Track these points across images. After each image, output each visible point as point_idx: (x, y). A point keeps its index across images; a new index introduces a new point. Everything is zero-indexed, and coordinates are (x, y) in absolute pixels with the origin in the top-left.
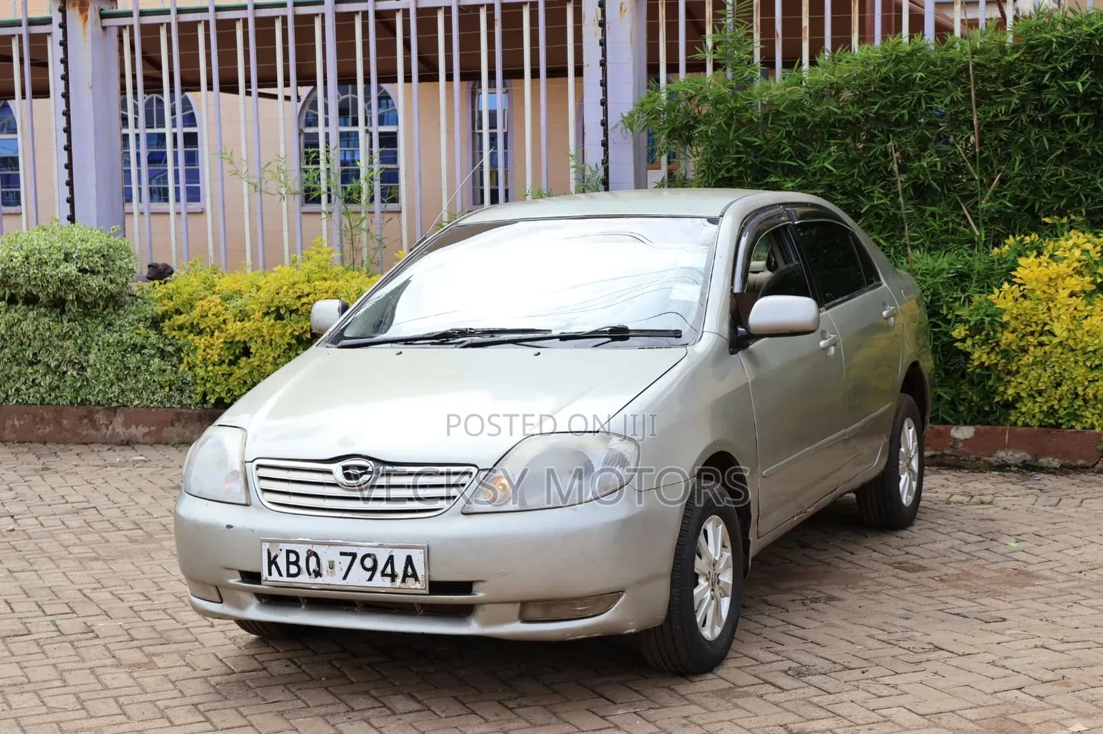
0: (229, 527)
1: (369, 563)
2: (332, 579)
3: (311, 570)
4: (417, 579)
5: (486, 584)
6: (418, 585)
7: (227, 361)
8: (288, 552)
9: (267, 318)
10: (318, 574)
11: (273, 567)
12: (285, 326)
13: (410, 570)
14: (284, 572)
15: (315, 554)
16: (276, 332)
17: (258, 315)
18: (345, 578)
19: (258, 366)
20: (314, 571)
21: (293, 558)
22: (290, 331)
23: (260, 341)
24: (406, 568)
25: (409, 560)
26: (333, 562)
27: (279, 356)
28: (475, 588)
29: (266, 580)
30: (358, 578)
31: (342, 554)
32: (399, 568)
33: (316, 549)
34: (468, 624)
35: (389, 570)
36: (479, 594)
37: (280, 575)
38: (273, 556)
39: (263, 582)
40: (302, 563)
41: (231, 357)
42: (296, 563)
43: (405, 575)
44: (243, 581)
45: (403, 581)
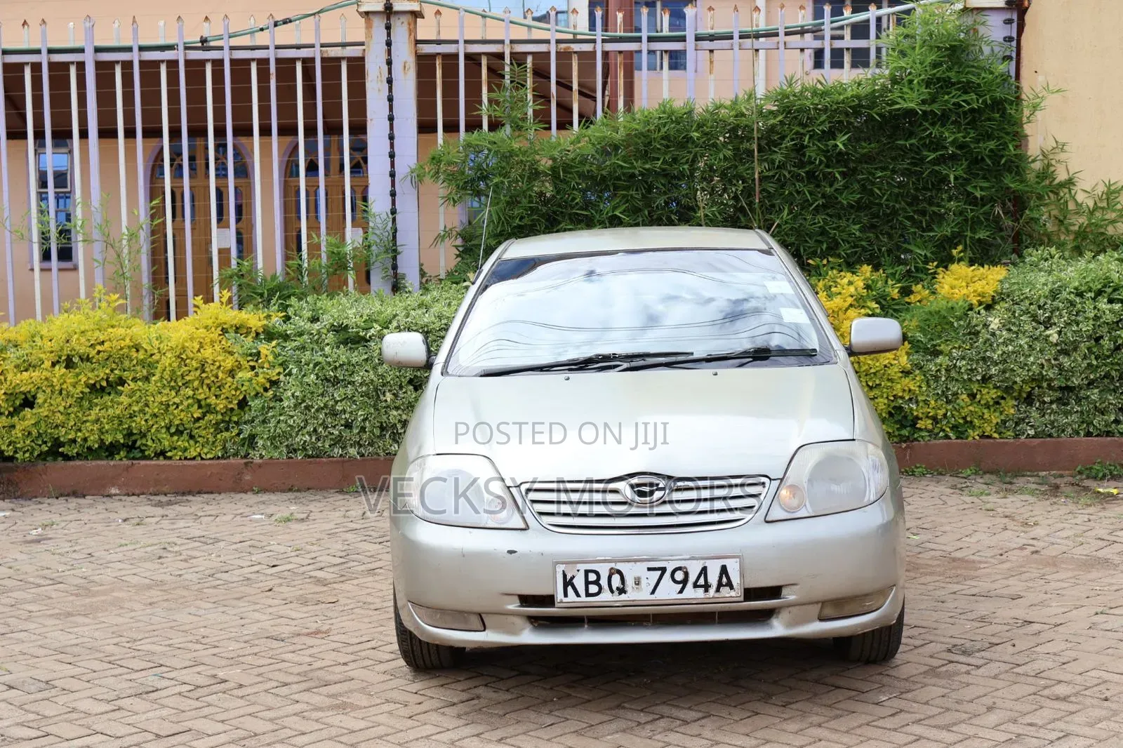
0: (511, 552)
1: (679, 576)
2: (638, 595)
3: (614, 588)
4: (732, 588)
5: (798, 587)
6: (733, 593)
7: (7, 413)
8: (587, 572)
9: (57, 367)
10: (622, 591)
11: (570, 589)
12: (78, 375)
13: (724, 580)
14: (582, 590)
15: (619, 572)
16: (68, 381)
17: (47, 364)
18: (653, 592)
19: (46, 416)
20: (618, 588)
21: (592, 577)
22: (84, 379)
23: (48, 391)
24: (721, 578)
25: (724, 570)
26: (639, 578)
27: (70, 406)
28: (784, 592)
29: (561, 602)
30: (668, 591)
31: (649, 569)
32: (713, 578)
33: (619, 566)
34: (771, 627)
35: (702, 581)
36: (790, 596)
37: (578, 595)
38: (568, 578)
39: (557, 605)
40: (604, 582)
41: (11, 409)
42: (597, 582)
43: (720, 585)
44: (522, 606)
45: (718, 590)
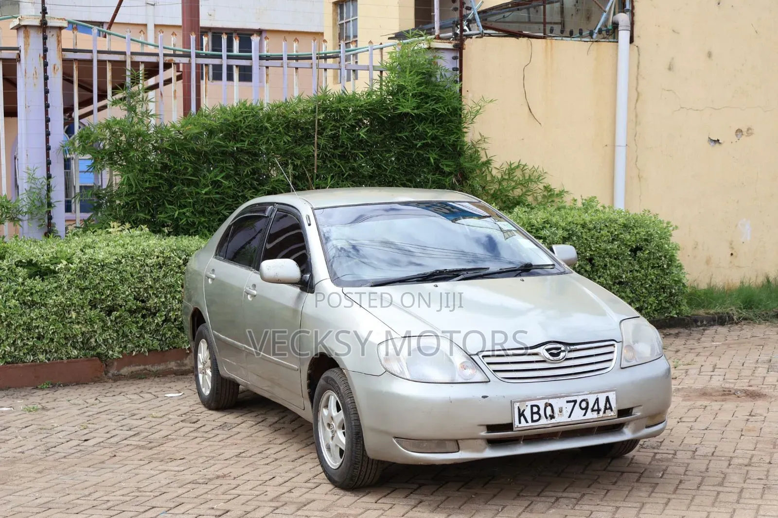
0: (484, 397)
1: (584, 405)
2: (561, 419)
3: (548, 416)
4: (612, 410)
5: (642, 407)
6: (612, 414)
8: (532, 406)
10: (552, 417)
11: (522, 418)
13: (608, 405)
14: (529, 419)
15: (551, 405)
18: (570, 417)
20: (550, 416)
21: (535, 409)
24: (606, 404)
25: (608, 399)
26: (562, 408)
28: (634, 411)
29: (517, 427)
30: (578, 415)
31: (568, 402)
32: (602, 405)
33: (551, 401)
34: (623, 433)
35: (596, 408)
36: (637, 413)
37: (527, 422)
38: (521, 411)
39: (514, 429)
40: (542, 412)
42: (538, 413)
43: (606, 409)
45: (604, 412)
